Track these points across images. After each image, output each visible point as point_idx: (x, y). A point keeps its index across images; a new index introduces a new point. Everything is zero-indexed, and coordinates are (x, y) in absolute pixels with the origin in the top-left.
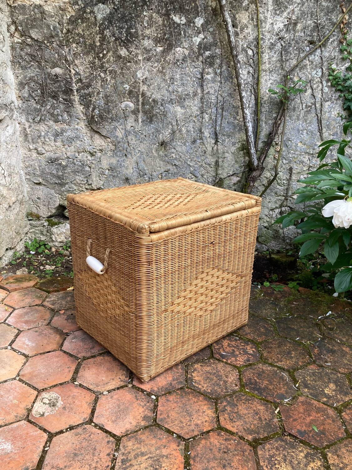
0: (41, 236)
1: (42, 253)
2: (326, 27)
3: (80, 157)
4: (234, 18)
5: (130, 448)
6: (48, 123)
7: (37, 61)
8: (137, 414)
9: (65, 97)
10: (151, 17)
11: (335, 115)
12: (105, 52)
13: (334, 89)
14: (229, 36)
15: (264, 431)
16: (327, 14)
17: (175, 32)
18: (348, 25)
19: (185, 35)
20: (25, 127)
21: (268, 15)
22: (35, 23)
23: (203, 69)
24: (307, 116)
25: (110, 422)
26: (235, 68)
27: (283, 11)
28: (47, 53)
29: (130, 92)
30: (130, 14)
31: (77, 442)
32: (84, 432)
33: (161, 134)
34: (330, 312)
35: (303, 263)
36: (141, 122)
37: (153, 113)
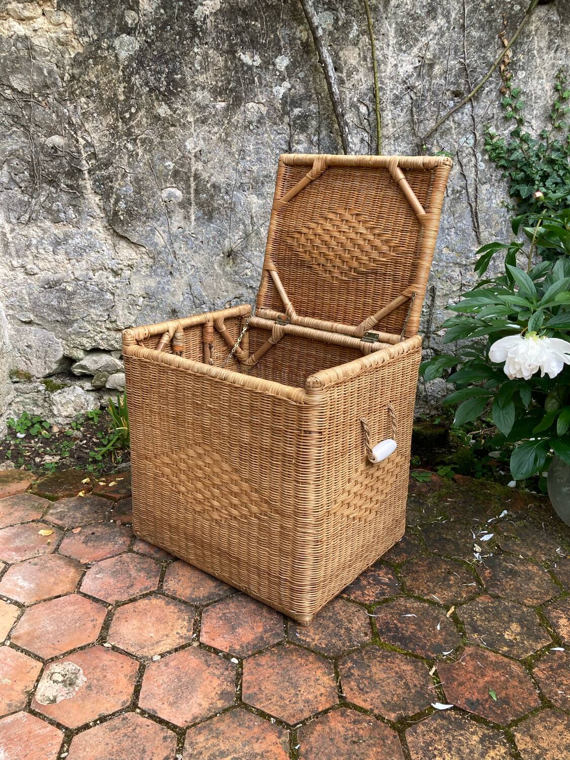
0: (34, 409)
1: (36, 436)
2: (479, 70)
3: (96, 278)
4: (336, 57)
5: (201, 745)
6: (42, 225)
7: (23, 126)
8: (209, 689)
9: (69, 182)
10: (206, 56)
11: (498, 205)
12: (133, 110)
13: (493, 165)
14: (329, 84)
15: (414, 705)
16: (479, 50)
17: (244, 79)
18: (512, 66)
19: (261, 83)
20: (4, 231)
21: (389, 52)
22: (17, 66)
23: (291, 136)
24: (455, 207)
25: (166, 706)
26: (342, 134)
27: (411, 46)
28: (39, 113)
29: (176, 173)
30: (172, 50)
31: (113, 742)
32: (124, 725)
33: (227, 239)
34: (505, 512)
35: (459, 437)
36: (195, 220)
37: (212, 205)
